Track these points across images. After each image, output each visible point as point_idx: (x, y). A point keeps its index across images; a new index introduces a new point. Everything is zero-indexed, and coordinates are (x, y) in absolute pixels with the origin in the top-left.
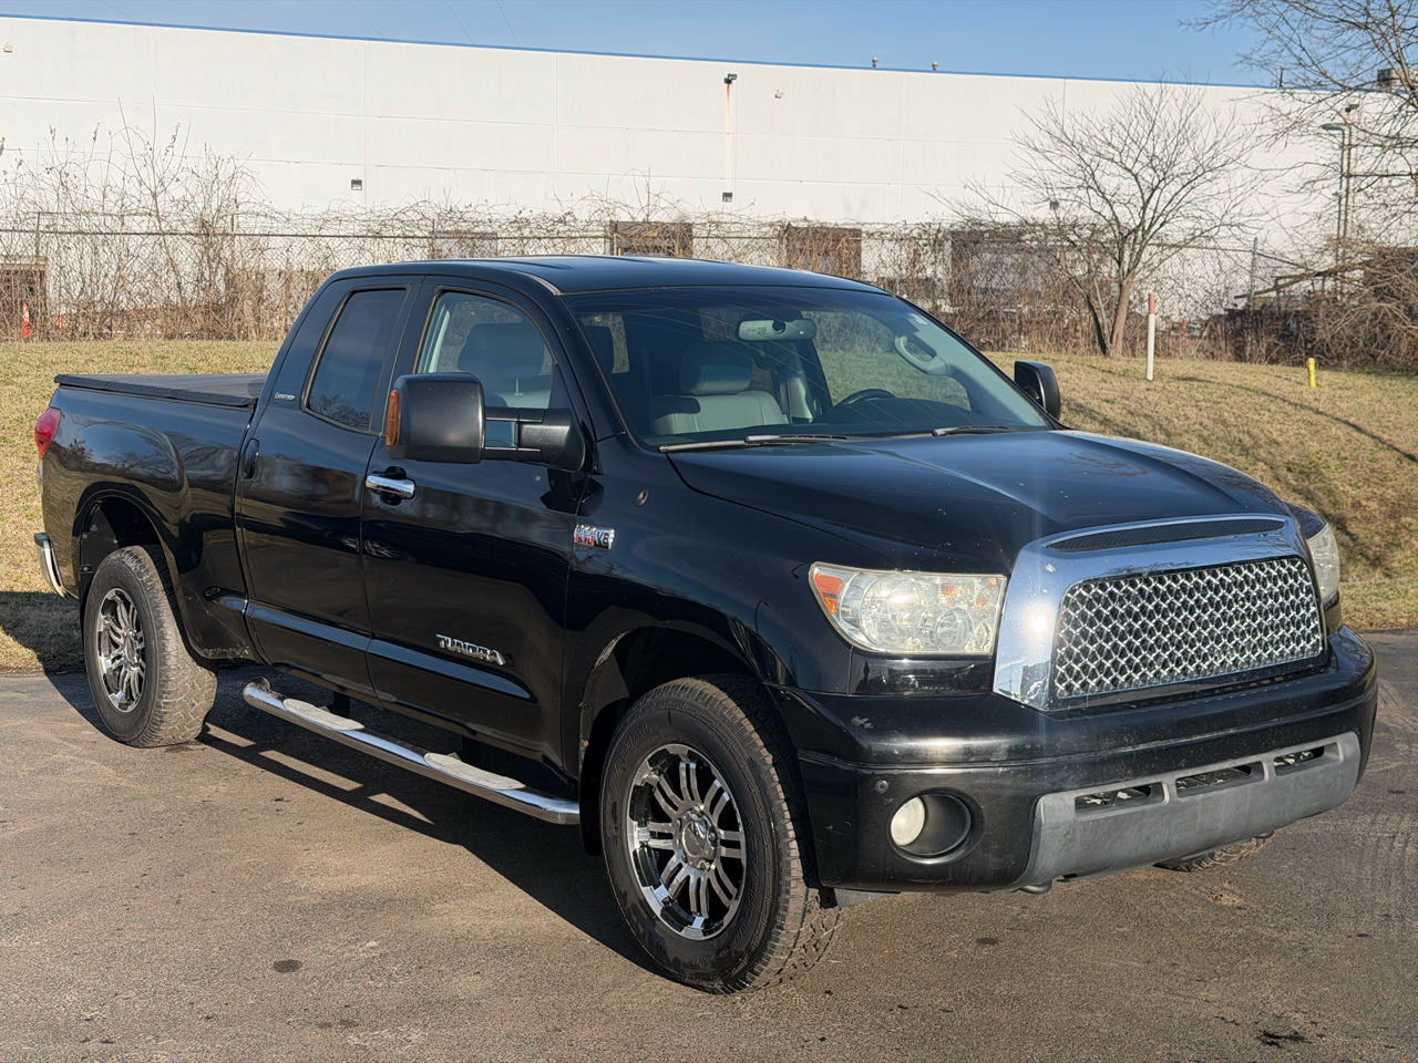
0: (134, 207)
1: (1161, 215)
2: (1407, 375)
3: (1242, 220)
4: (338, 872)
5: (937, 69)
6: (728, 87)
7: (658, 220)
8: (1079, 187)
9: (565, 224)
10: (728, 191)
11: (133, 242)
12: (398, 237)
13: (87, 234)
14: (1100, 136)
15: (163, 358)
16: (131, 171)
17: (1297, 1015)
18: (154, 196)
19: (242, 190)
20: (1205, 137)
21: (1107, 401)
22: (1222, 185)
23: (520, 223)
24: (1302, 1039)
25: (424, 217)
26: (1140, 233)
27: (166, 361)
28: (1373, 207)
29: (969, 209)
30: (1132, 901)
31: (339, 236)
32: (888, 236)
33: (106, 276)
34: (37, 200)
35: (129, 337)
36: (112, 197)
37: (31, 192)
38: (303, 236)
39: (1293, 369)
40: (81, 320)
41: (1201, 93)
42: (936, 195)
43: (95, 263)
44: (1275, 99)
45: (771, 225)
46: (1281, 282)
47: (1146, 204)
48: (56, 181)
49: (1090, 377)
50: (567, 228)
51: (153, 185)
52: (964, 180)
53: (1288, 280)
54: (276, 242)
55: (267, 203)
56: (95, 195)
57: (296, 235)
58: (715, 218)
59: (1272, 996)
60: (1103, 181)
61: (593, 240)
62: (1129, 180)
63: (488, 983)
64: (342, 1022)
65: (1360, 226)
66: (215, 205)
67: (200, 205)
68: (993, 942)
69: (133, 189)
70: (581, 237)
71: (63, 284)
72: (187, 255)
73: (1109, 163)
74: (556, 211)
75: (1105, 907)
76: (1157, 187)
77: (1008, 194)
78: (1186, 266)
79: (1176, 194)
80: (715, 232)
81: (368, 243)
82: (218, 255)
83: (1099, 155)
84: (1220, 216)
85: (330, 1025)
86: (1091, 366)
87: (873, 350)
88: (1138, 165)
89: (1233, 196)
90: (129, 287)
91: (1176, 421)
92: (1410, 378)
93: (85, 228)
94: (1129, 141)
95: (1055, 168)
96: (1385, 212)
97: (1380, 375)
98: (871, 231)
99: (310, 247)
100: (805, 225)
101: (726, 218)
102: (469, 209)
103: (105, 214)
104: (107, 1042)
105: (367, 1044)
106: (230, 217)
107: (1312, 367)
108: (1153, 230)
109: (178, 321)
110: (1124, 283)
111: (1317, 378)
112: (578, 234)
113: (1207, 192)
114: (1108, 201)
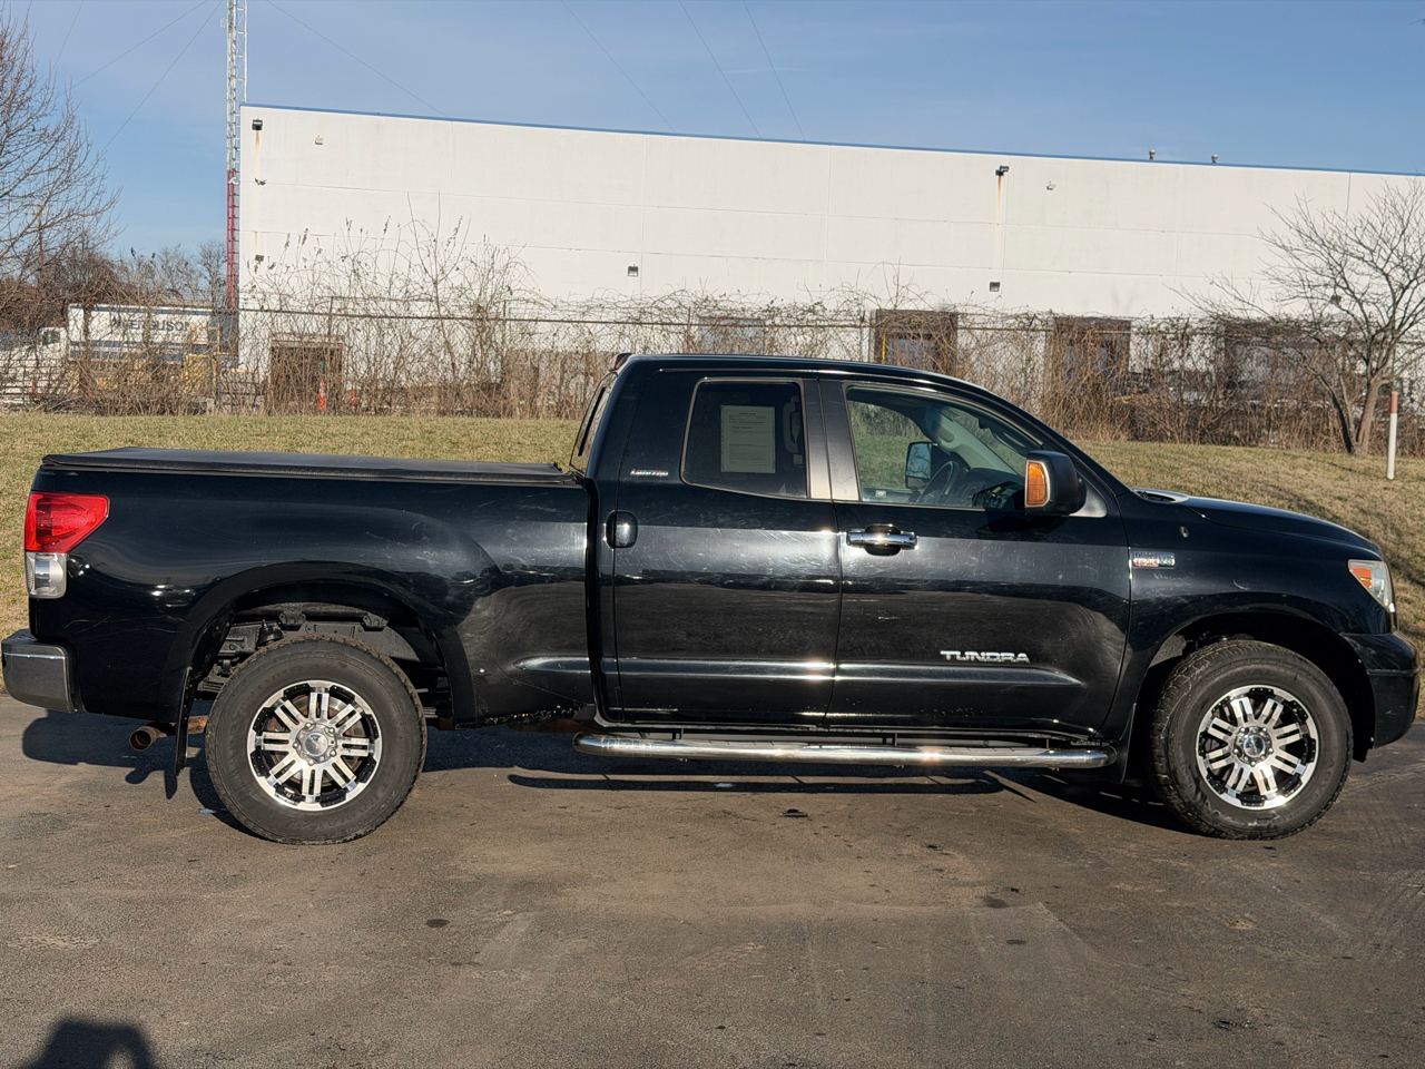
0: (417, 293)
1: (1412, 314)
4: (495, 860)
5: (1217, 161)
6: (999, 179)
8: (1326, 285)
9: (815, 313)
10: (998, 281)
11: (415, 325)
12: (656, 323)
13: (374, 317)
14: (1351, 235)
15: (431, 432)
16: (416, 261)
18: (436, 283)
19: (516, 279)
21: (1340, 499)
23: (771, 312)
25: (680, 305)
26: (1389, 332)
27: (433, 436)
29: (1212, 305)
31: (602, 322)
33: (388, 357)
34: (332, 285)
35: (406, 413)
36: (398, 284)
37: (327, 278)
38: (569, 322)
40: (364, 396)
42: (1180, 291)
43: (380, 343)
45: (1017, 317)
47: (1396, 304)
48: (349, 268)
49: (1327, 474)
50: (815, 318)
51: (434, 273)
54: (542, 327)
55: (536, 291)
56: (383, 282)
57: (562, 321)
60: (1352, 279)
61: (840, 329)
62: (1381, 281)
66: (489, 293)
67: (477, 292)
69: (417, 276)
70: (829, 326)
71: (350, 362)
72: (461, 337)
73: (1360, 262)
74: (805, 300)
77: (1255, 290)
81: (629, 329)
82: (490, 337)
83: (1349, 253)
85: (460, 964)
86: (1332, 464)
87: (1116, 439)
90: (408, 367)
91: (1409, 520)
93: (372, 312)
94: (1380, 241)
99: (573, 331)
102: (724, 298)
103: (390, 300)
104: (289, 964)
106: (502, 303)
109: (450, 398)
110: (1372, 381)
112: (826, 323)
114: (1357, 300)
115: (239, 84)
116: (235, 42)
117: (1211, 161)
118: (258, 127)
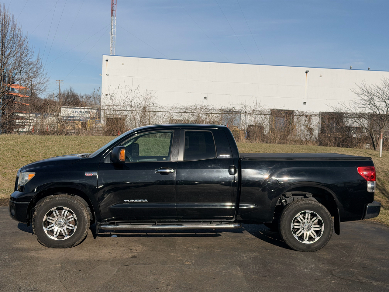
5: (370, 69)
12: (190, 113)
18: (131, 102)
31: (176, 112)
38: (167, 112)
51: (131, 99)
54: (160, 113)
57: (165, 112)
60: (376, 103)
67: (143, 104)
82: (146, 116)
98: (316, 114)
103: (120, 106)
110: (381, 130)
114: (378, 109)
115: (113, 49)
116: (112, 38)
117: (368, 69)
118: (107, 61)
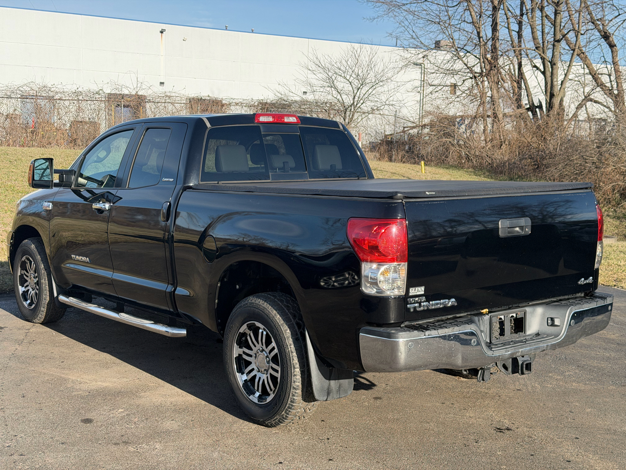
1: (362, 99)
2: (458, 169)
3: (394, 103)
6: (162, 35)
7: (142, 94)
8: (327, 86)
9: (99, 95)
10: (162, 81)
12: (19, 98)
14: (336, 65)
17: (506, 421)
20: (379, 67)
22: (386, 88)
23: (77, 93)
24: (511, 430)
25: (32, 89)
26: (353, 107)
28: (442, 99)
30: (427, 380)
32: (245, 105)
39: (414, 166)
41: (377, 49)
42: (268, 88)
44: (401, 52)
46: (406, 129)
47: (355, 95)
50: (100, 96)
52: (279, 82)
53: (408, 128)
58: (169, 94)
59: (493, 414)
60: (337, 84)
62: (348, 85)
63: (179, 424)
64: (123, 442)
65: (437, 107)
68: (380, 398)
73: (340, 77)
74: (95, 88)
75: (417, 383)
76: (359, 88)
77: (297, 89)
78: (368, 121)
79: (368, 91)
80: (168, 101)
81: (5, 101)
83: (336, 73)
84: (385, 101)
88: (352, 78)
89: (390, 93)
92: (459, 170)
94: (347, 68)
95: (317, 78)
96: (447, 101)
97: (447, 168)
98: (237, 102)
100: (209, 98)
101: (173, 94)
102: (54, 86)
105: (138, 450)
107: (423, 165)
108: (358, 106)
111: (425, 169)
113: (380, 91)
114: (339, 93)
